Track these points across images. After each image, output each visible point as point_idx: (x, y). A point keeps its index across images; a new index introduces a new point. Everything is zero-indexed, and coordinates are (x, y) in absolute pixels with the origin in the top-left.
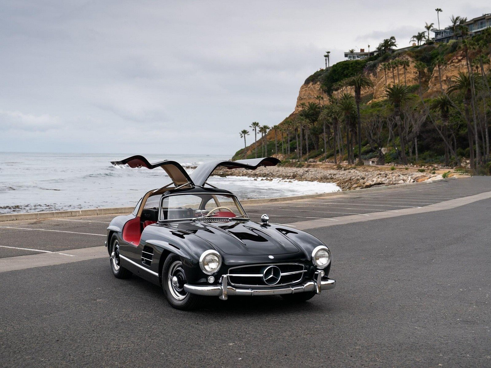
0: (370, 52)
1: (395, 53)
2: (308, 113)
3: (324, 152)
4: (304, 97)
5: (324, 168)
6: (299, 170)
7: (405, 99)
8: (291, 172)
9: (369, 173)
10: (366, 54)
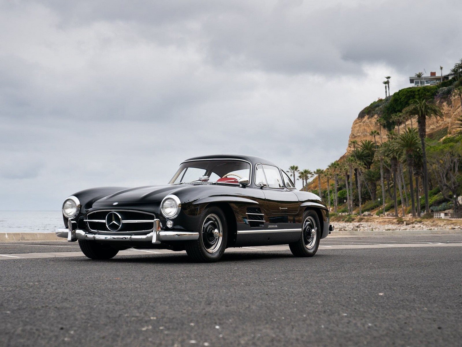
0: (443, 75)
2: (361, 154)
3: (381, 203)
4: (358, 134)
5: (380, 222)
6: (348, 226)
8: (337, 228)
10: (438, 79)
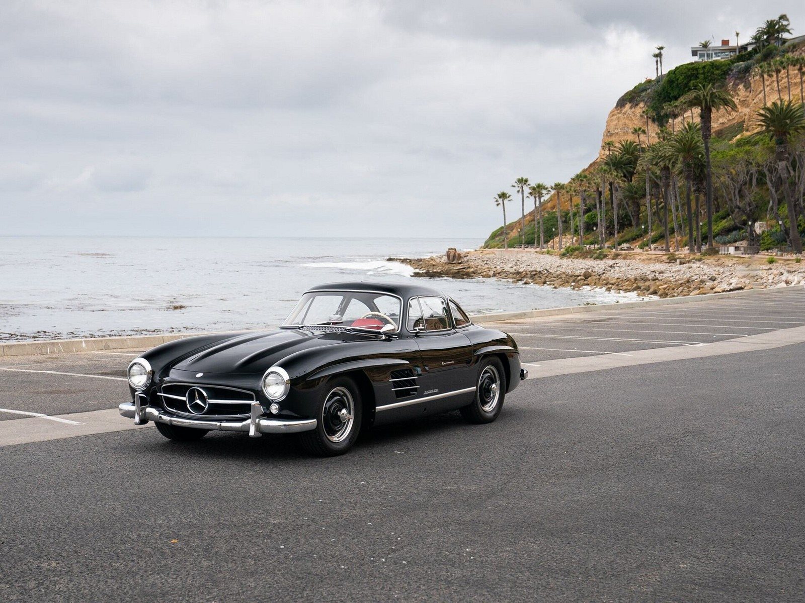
0: (739, 45)
1: (787, 44)
2: (619, 160)
3: (646, 231)
4: (616, 131)
5: (643, 260)
6: (598, 265)
7: (796, 130)
8: (582, 268)
9: (726, 269)
10: (733, 50)
